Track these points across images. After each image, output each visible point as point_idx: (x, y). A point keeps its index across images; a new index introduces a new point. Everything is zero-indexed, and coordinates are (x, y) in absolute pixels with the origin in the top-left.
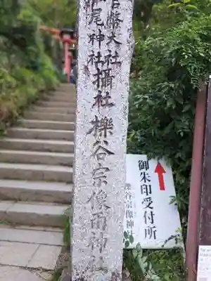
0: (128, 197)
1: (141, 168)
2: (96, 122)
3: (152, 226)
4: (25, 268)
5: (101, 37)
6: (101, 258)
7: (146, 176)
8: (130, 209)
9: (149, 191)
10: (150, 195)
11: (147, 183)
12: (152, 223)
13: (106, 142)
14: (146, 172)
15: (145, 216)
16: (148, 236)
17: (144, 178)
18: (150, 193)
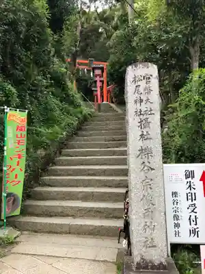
0: (175, 203)
1: (187, 177)
2: (141, 150)
3: (195, 227)
4: (94, 260)
5: (141, 101)
6: (152, 239)
7: (192, 184)
8: (177, 213)
9: (194, 198)
10: (194, 202)
11: (193, 191)
12: (196, 224)
13: (149, 163)
14: (192, 181)
15: (190, 219)
16: (192, 235)
17: (190, 186)
18: (195, 200)
